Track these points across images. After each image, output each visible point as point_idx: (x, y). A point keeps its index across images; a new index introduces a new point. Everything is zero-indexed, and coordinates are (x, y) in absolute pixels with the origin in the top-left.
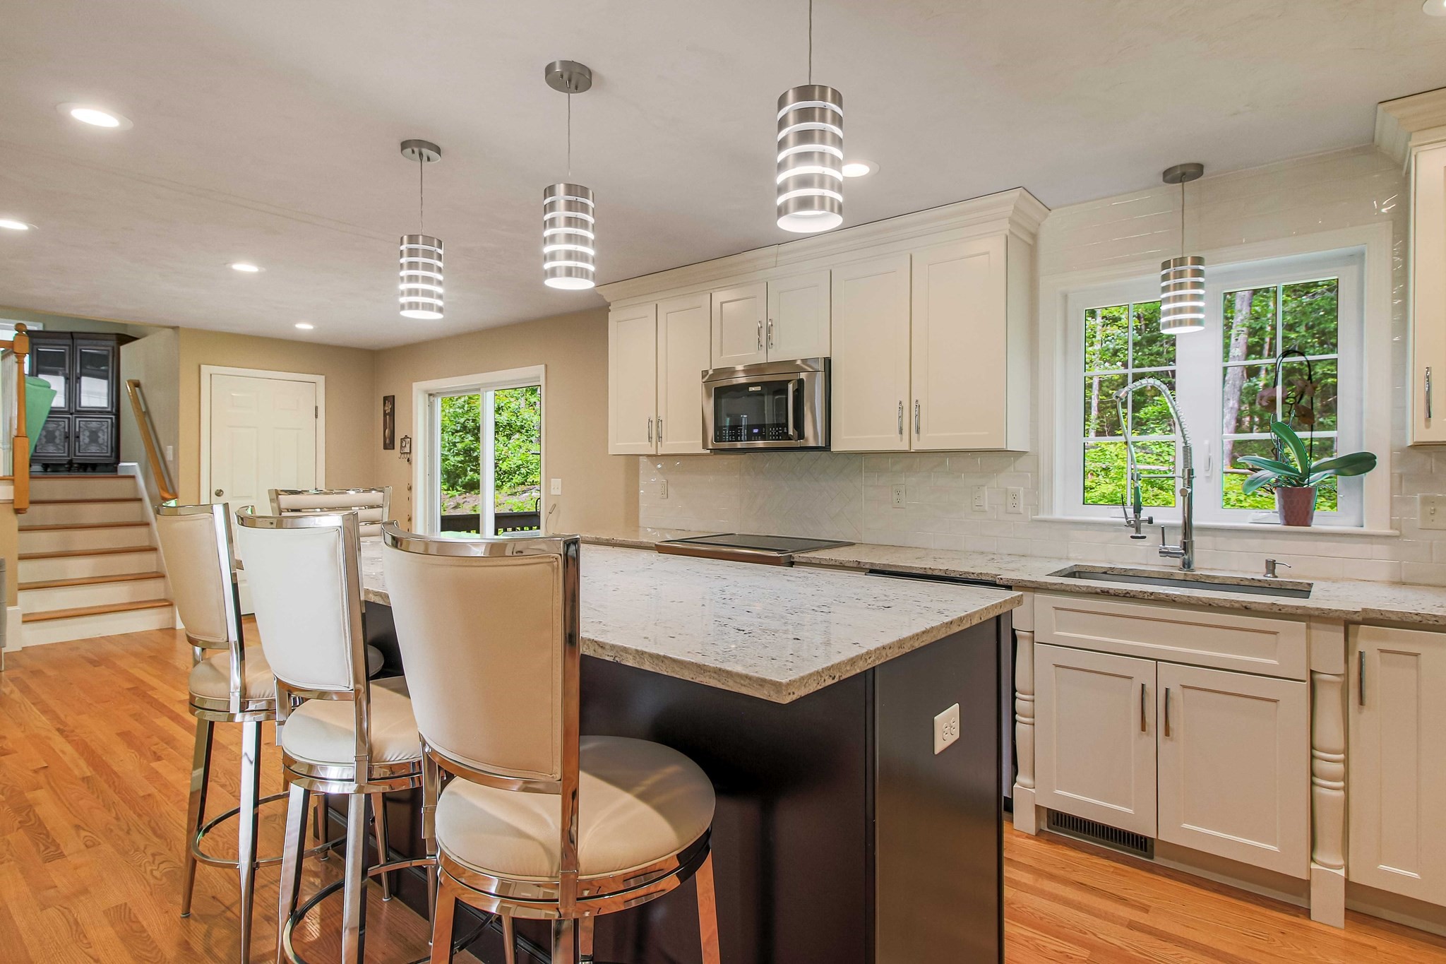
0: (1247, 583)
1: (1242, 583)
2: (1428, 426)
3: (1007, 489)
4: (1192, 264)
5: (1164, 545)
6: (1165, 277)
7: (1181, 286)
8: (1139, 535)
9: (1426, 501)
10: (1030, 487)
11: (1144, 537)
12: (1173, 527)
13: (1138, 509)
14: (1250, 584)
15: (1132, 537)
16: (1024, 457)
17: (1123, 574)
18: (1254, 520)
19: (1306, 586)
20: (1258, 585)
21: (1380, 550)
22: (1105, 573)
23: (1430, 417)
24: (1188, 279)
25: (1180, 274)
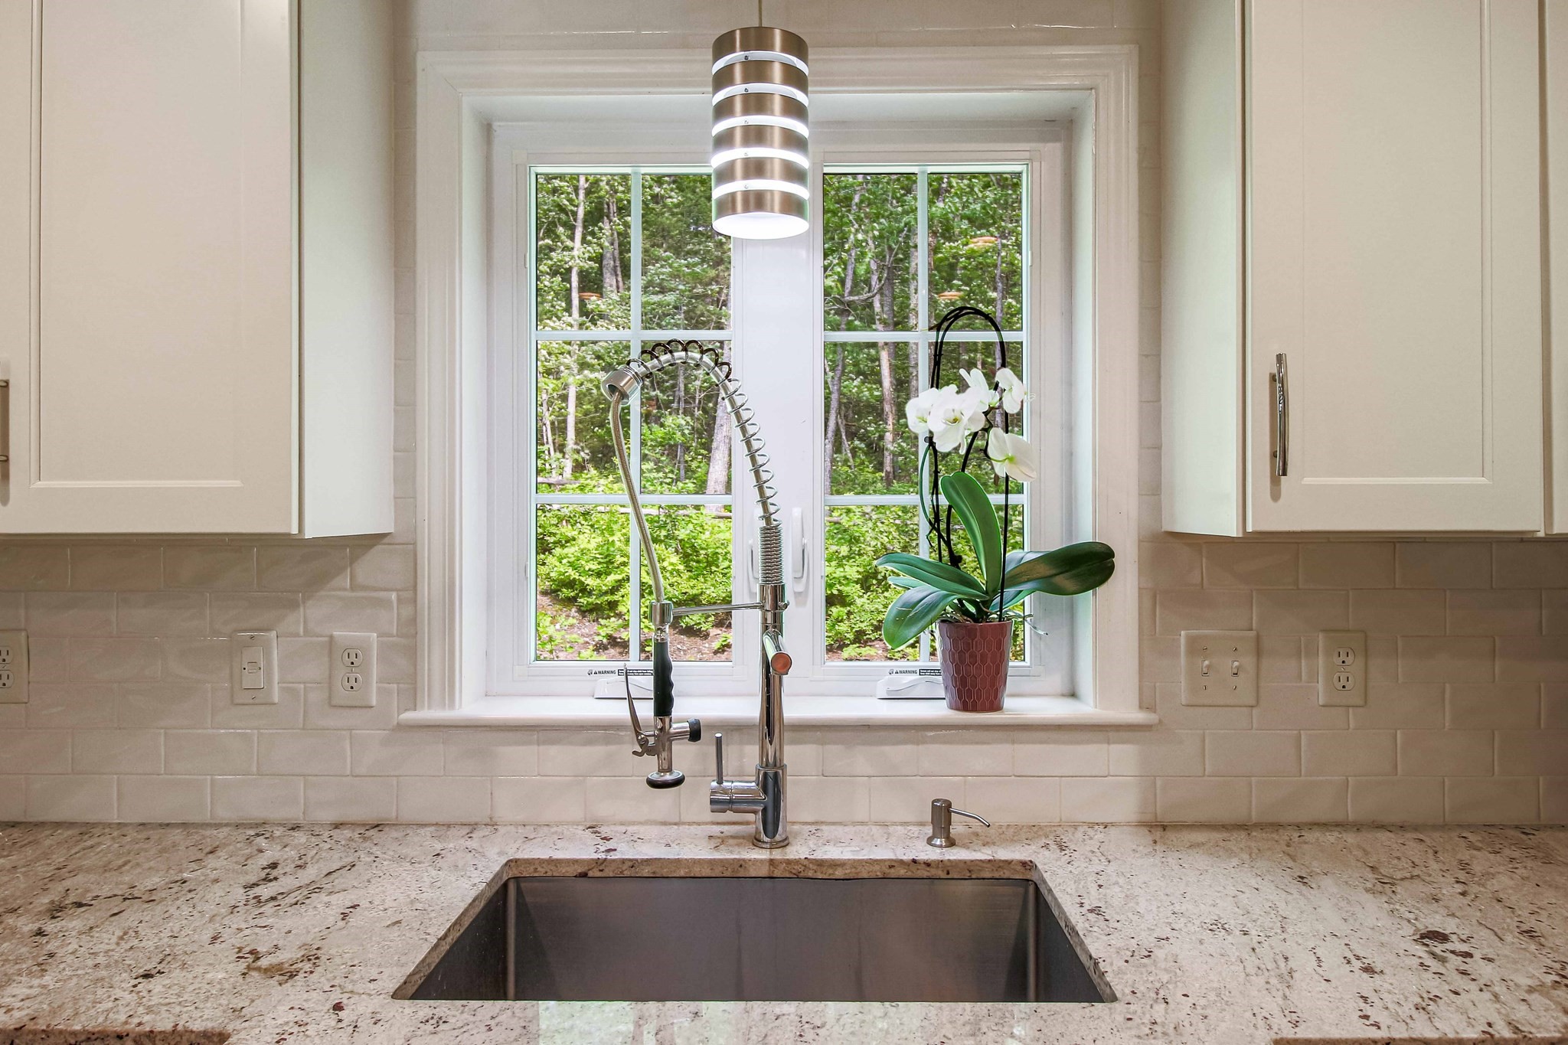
0: (902, 872)
1: (893, 873)
2: (1276, 496)
3: (331, 637)
4: (785, 49)
5: (720, 782)
6: (723, 79)
7: (757, 103)
8: (668, 777)
9: (1197, 648)
10: (395, 632)
11: (678, 782)
12: (736, 728)
13: (663, 703)
14: (909, 874)
15: (654, 784)
16: (379, 547)
17: (627, 873)
18: (889, 692)
19: (1019, 868)
20: (925, 874)
21: (1123, 757)
22: (584, 875)
23: (1284, 473)
24: (776, 88)
25: (757, 71)
